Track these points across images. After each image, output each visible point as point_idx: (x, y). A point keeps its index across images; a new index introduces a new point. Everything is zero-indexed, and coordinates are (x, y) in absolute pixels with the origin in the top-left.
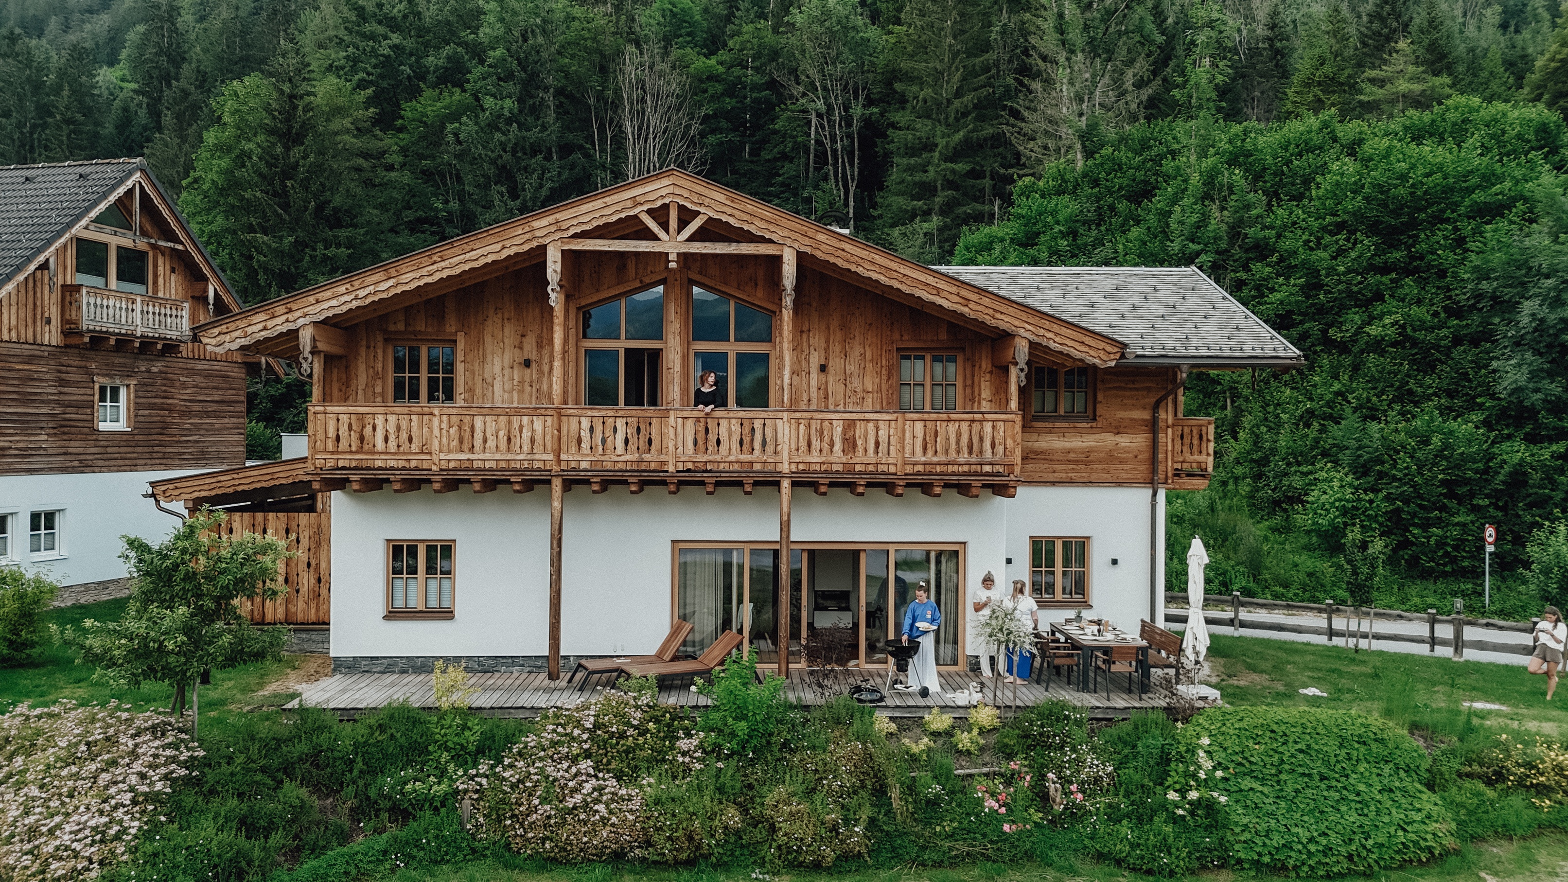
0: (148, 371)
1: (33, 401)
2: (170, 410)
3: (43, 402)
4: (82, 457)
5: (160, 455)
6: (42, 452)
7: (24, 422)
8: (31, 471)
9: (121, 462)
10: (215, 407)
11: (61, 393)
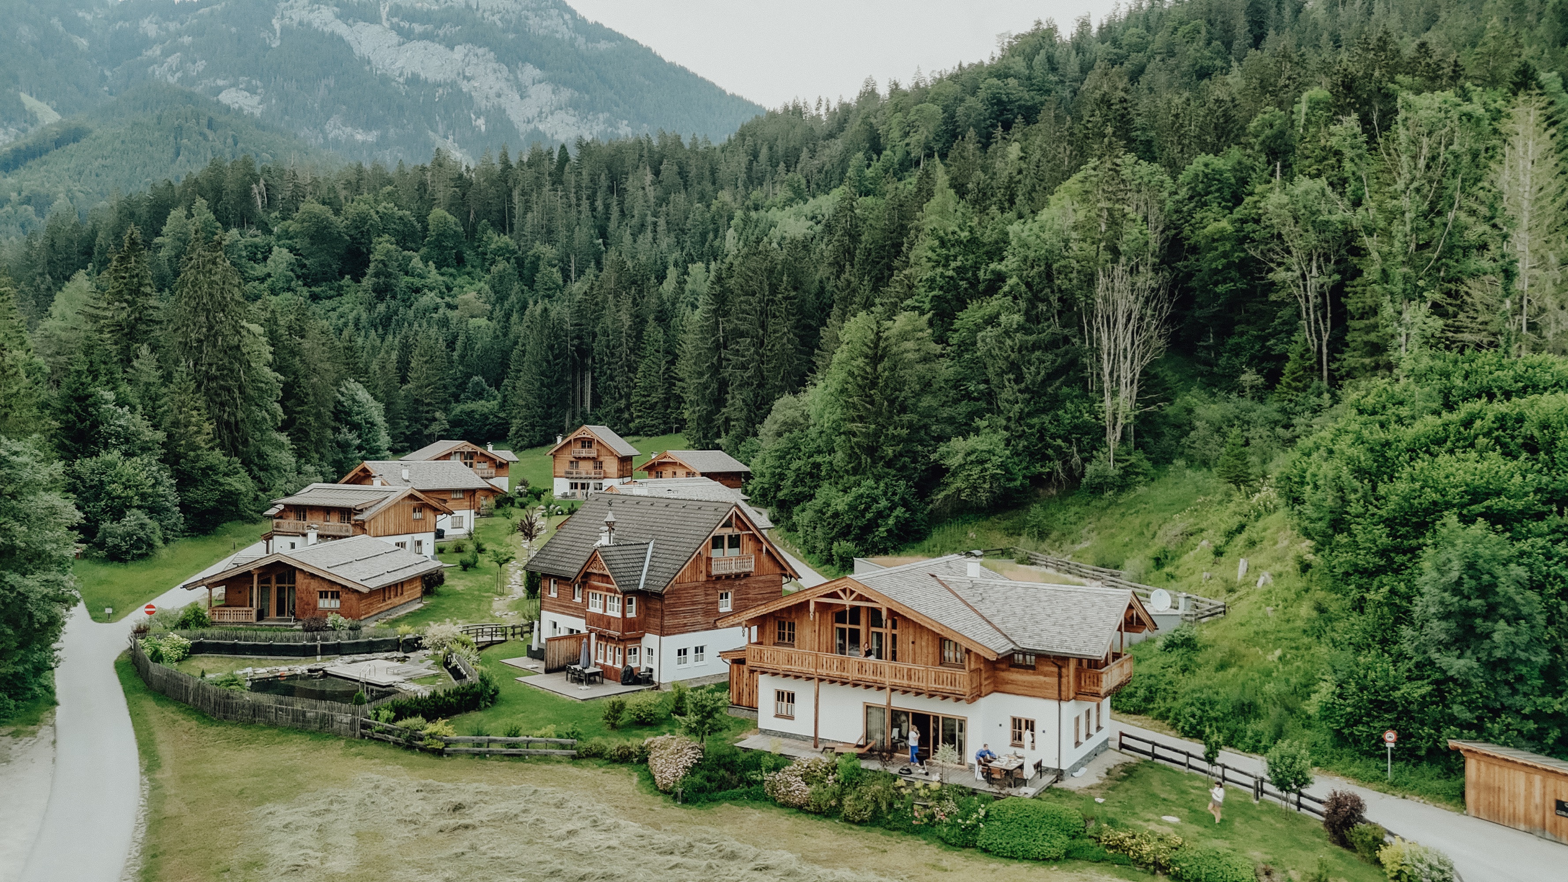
0: (739, 585)
1: (697, 604)
2: (748, 600)
3: (700, 603)
4: (713, 624)
6: (699, 623)
7: (693, 612)
8: (695, 631)
10: (767, 595)
11: (707, 599)
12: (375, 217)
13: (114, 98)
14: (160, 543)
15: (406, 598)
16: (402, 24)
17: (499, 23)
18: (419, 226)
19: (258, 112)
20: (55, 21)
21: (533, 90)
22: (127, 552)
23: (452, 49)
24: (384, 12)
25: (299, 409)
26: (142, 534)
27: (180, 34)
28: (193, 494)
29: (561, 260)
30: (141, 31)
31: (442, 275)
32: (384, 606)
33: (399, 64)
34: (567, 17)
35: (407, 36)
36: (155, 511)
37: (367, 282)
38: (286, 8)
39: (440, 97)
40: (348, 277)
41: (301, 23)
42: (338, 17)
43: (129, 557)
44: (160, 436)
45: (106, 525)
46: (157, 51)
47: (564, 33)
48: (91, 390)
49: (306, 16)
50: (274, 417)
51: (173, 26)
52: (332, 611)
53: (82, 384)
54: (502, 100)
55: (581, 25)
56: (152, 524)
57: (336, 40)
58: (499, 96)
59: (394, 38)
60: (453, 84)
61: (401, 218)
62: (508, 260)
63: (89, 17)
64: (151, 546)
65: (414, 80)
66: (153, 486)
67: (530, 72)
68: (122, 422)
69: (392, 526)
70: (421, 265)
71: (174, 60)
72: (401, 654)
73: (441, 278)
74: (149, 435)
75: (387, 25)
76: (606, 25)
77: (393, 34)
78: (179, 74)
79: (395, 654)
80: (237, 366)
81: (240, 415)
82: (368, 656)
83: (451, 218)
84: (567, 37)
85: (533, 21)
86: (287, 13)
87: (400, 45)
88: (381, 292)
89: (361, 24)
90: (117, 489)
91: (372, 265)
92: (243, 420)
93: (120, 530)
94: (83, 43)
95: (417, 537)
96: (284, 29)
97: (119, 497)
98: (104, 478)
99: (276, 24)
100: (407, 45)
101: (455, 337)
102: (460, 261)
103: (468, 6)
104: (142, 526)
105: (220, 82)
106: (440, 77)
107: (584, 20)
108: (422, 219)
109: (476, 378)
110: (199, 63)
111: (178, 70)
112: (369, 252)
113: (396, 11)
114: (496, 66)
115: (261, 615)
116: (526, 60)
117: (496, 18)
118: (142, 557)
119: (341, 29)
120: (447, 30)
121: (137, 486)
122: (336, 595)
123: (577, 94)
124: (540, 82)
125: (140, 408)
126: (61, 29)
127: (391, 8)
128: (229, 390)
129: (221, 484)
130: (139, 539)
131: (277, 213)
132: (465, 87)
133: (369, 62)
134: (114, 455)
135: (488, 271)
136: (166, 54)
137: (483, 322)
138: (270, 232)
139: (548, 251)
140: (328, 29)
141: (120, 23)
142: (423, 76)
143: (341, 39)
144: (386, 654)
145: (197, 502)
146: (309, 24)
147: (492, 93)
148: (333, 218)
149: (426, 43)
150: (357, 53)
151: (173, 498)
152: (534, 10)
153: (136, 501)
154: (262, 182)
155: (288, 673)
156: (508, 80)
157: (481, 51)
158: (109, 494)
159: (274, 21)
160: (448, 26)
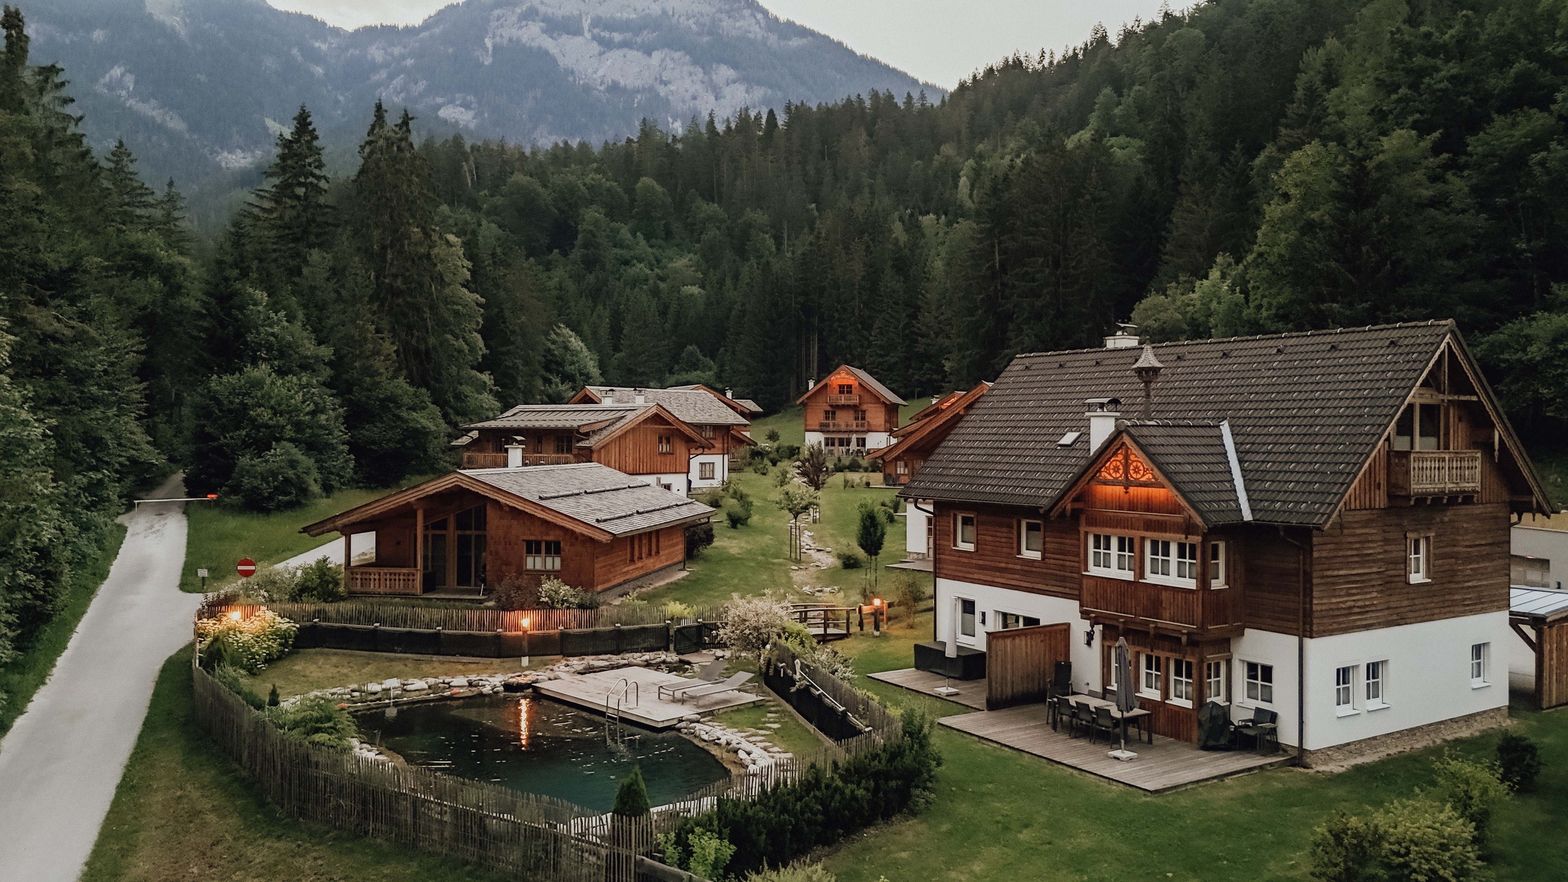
0: (1442, 522)
1: (1368, 561)
2: (1457, 558)
3: (1374, 561)
4: (1398, 611)
5: (1449, 603)
6: (1373, 608)
7: (1363, 581)
8: (1368, 627)
9: (1423, 613)
10: (1487, 549)
11: (1386, 551)
12: (582, 187)
13: (346, 119)
14: (315, 488)
15: (662, 561)
16: (602, 34)
17: (694, 27)
18: (626, 197)
19: (472, 126)
20: (295, 51)
21: (727, 91)
22: (270, 498)
23: (650, 55)
24: (586, 24)
25: (504, 349)
26: (291, 473)
27: (403, 57)
28: (371, 432)
29: (772, 227)
30: (369, 57)
31: (651, 246)
32: (633, 570)
33: (600, 73)
34: (760, 16)
35: (607, 45)
36: (313, 446)
37: (576, 254)
38: (497, 28)
39: (639, 103)
40: (556, 251)
41: (510, 40)
42: (544, 31)
43: (272, 505)
44: (326, 352)
45: (245, 461)
46: (383, 74)
47: (757, 32)
48: (238, 285)
49: (515, 33)
50: (473, 349)
51: (397, 51)
52: (550, 574)
53: (226, 279)
54: (697, 102)
55: (773, 24)
56: (306, 461)
57: (544, 54)
58: (694, 98)
59: (595, 48)
60: (651, 89)
61: (608, 190)
62: (719, 228)
63: (324, 47)
64: (304, 491)
65: (614, 88)
66: (313, 413)
67: (724, 72)
68: (276, 329)
69: (630, 460)
70: (629, 236)
71: (398, 81)
72: (672, 657)
73: (650, 250)
74: (309, 348)
75: (588, 35)
76: (798, 23)
77: (595, 44)
78: (403, 95)
79: (663, 656)
80: (427, 279)
81: (432, 341)
82: (615, 659)
83: (659, 188)
84: (759, 37)
85: (726, 23)
86: (498, 32)
87: (601, 54)
88: (590, 263)
89: (565, 37)
90: (265, 415)
91: (580, 236)
92: (434, 348)
93: (261, 467)
94: (319, 70)
95: (666, 479)
96: (496, 47)
97: (267, 426)
98: (248, 401)
99: (489, 43)
100: (608, 55)
101: (666, 307)
102: (668, 234)
103: (664, 12)
104: (293, 464)
105: (439, 100)
106: (639, 83)
107: (776, 19)
108: (630, 190)
109: (690, 348)
110: (420, 83)
111: (401, 92)
112: (577, 224)
113: (597, 22)
114: (691, 69)
115: (431, 583)
116: (720, 61)
117: (691, 22)
118: (291, 506)
119: (548, 44)
120: (647, 36)
121: (289, 412)
122: (554, 549)
123: (770, 92)
124: (734, 82)
125: (300, 315)
126: (300, 58)
127: (593, 20)
128: (418, 310)
129: (406, 421)
130: (287, 480)
131: (486, 192)
132: (662, 91)
133: (572, 72)
134: (262, 371)
135: (698, 241)
136: (392, 77)
137: (695, 290)
138: (479, 209)
139: (759, 217)
140: (535, 44)
141: (351, 51)
142: (622, 83)
143: (547, 53)
144: (647, 656)
145: (374, 442)
146: (518, 40)
147: (688, 96)
148: (540, 189)
149: (625, 50)
150: (561, 65)
151: (339, 435)
152: (727, 12)
153: (289, 431)
154: (471, 162)
155: (465, 692)
156: (703, 82)
157: (677, 55)
158: (253, 421)
159: (487, 40)
160: (645, 32)
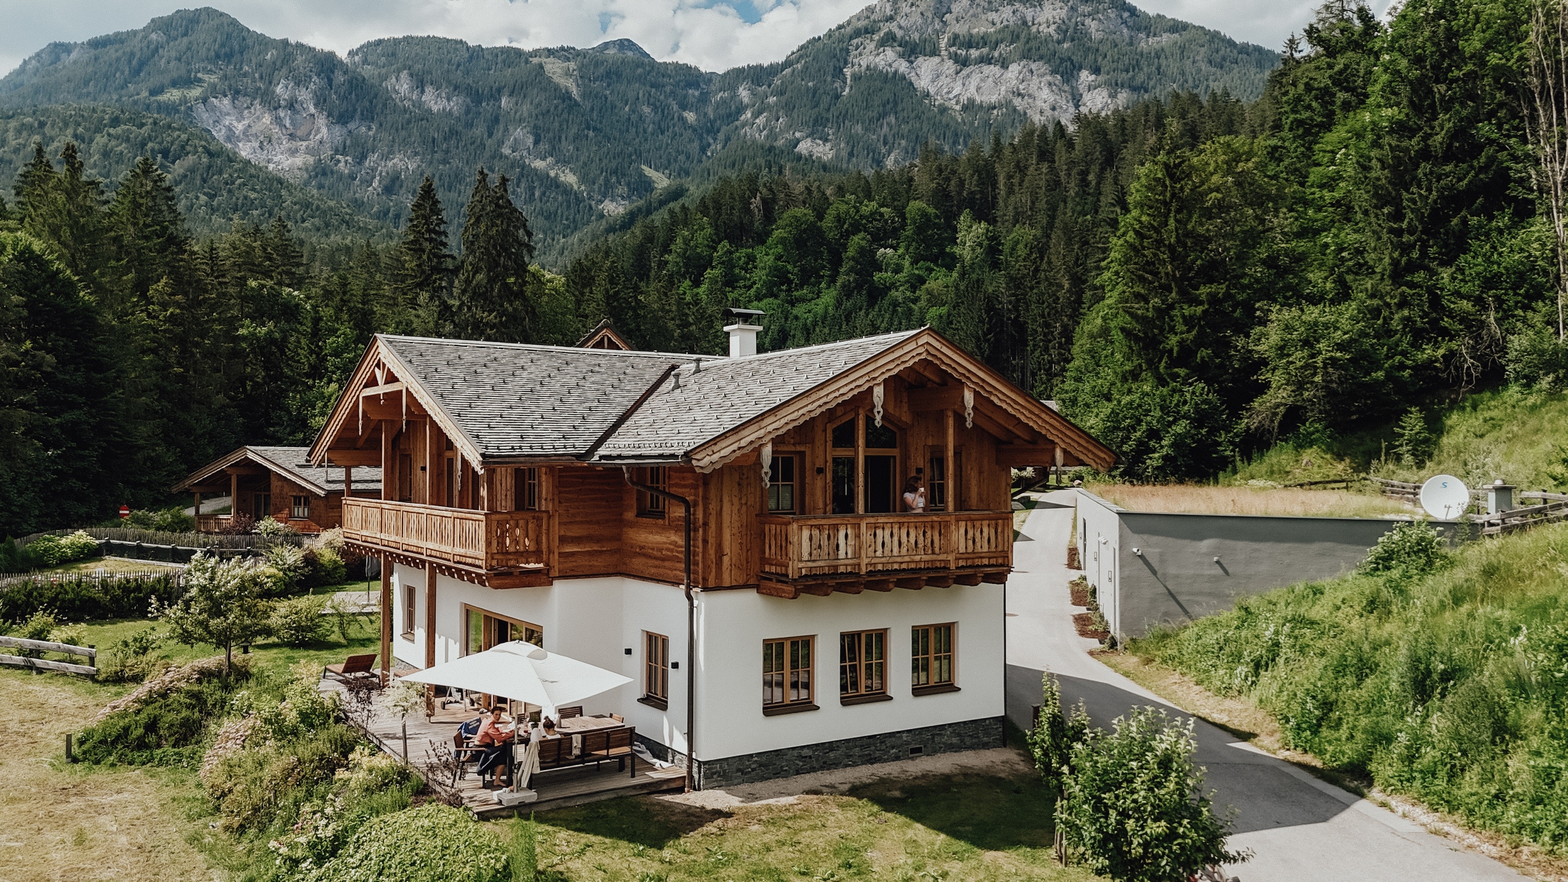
16: (959, 52)
17: (1054, 34)
19: (829, 158)
20: (670, 100)
21: (1088, 98)
23: (1007, 68)
24: (943, 44)
27: (767, 96)
30: (736, 99)
33: (956, 93)
34: (1126, 15)
35: (963, 63)
38: (856, 57)
39: (995, 119)
41: (868, 68)
42: (901, 56)
49: (872, 60)
51: (762, 90)
54: (1057, 112)
57: (900, 79)
58: (1054, 108)
59: (951, 67)
60: (1008, 103)
63: (697, 93)
65: (970, 107)
67: (1085, 79)
71: (762, 120)
75: (945, 55)
77: (951, 63)
78: (765, 133)
86: (857, 61)
87: (957, 73)
89: (921, 59)
94: (691, 116)
96: (854, 77)
99: (847, 73)
100: (963, 72)
103: (1024, 22)
105: (798, 135)
106: (995, 99)
110: (781, 119)
111: (764, 129)
114: (1050, 78)
116: (1081, 67)
117: (1052, 29)
119: (902, 66)
120: (1002, 50)
122: (307, 501)
124: (1096, 87)
126: (674, 107)
127: (950, 38)
132: (1019, 104)
133: (928, 95)
136: (756, 116)
137: (943, 310)
140: (891, 70)
141: (720, 94)
142: (978, 100)
143: (903, 77)
146: (876, 68)
147: (1047, 108)
149: (982, 66)
150: (917, 88)
154: (759, 196)
156: (1062, 91)
157: (1035, 66)
159: (845, 70)
160: (1003, 46)
